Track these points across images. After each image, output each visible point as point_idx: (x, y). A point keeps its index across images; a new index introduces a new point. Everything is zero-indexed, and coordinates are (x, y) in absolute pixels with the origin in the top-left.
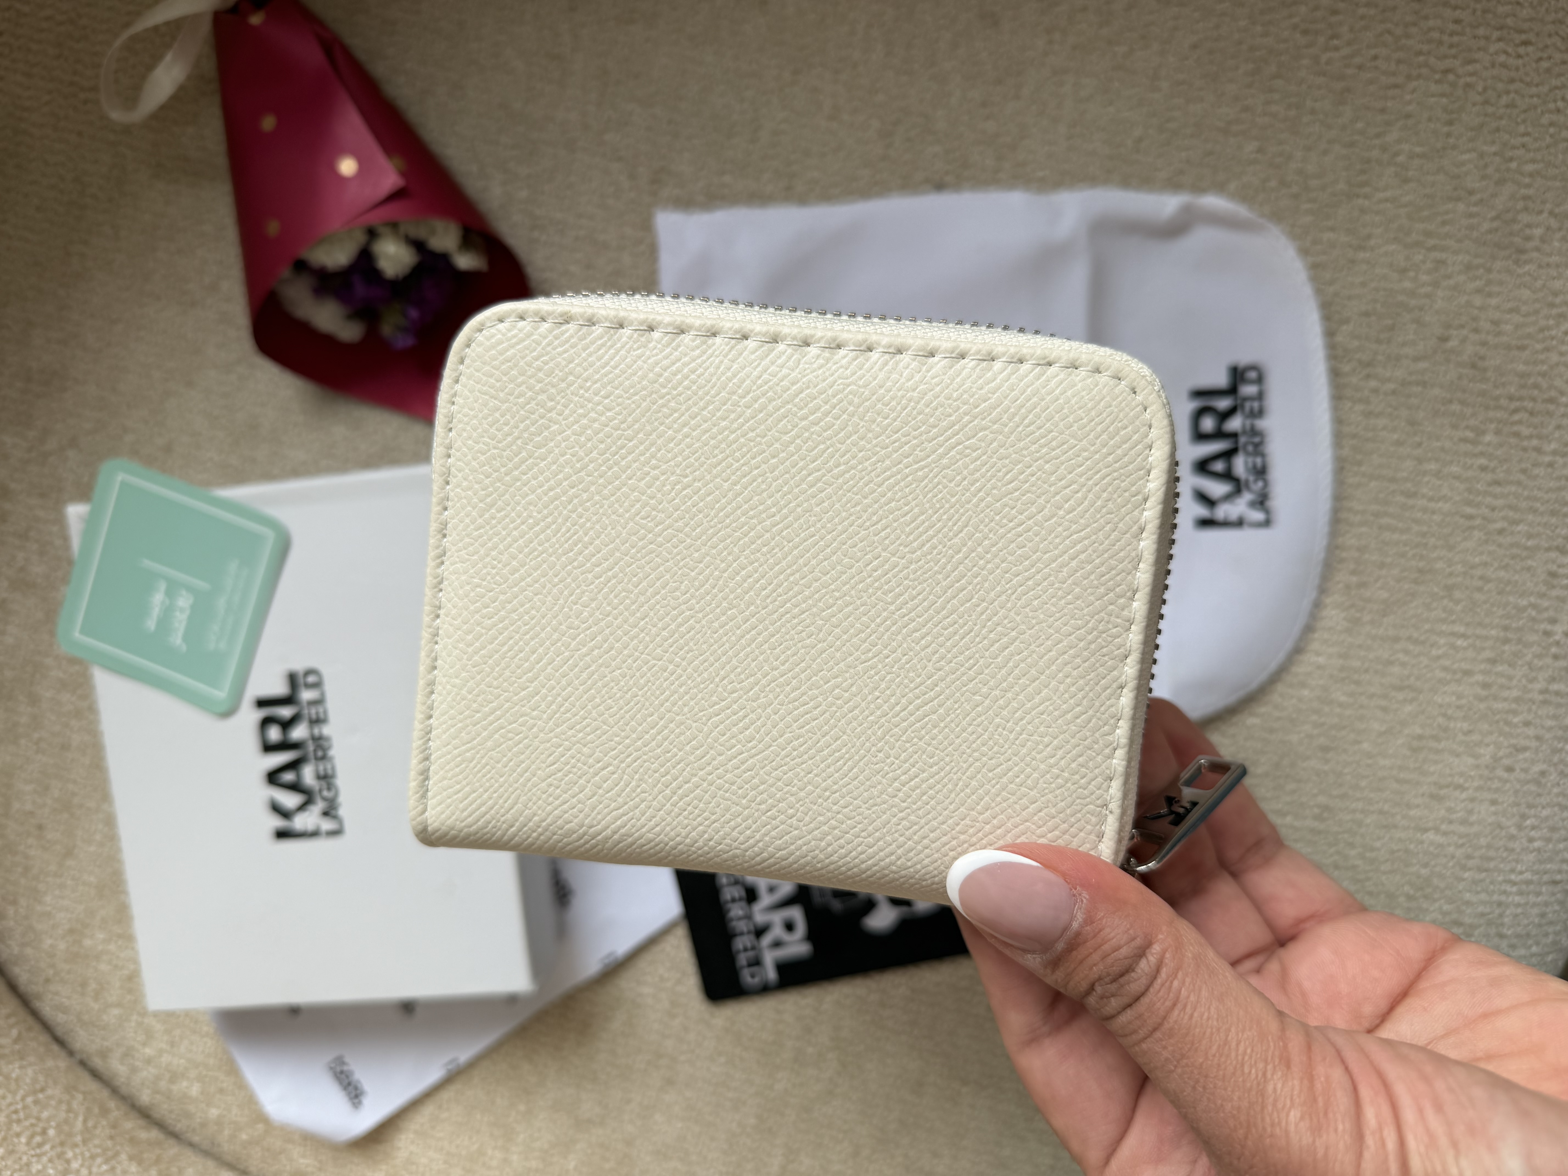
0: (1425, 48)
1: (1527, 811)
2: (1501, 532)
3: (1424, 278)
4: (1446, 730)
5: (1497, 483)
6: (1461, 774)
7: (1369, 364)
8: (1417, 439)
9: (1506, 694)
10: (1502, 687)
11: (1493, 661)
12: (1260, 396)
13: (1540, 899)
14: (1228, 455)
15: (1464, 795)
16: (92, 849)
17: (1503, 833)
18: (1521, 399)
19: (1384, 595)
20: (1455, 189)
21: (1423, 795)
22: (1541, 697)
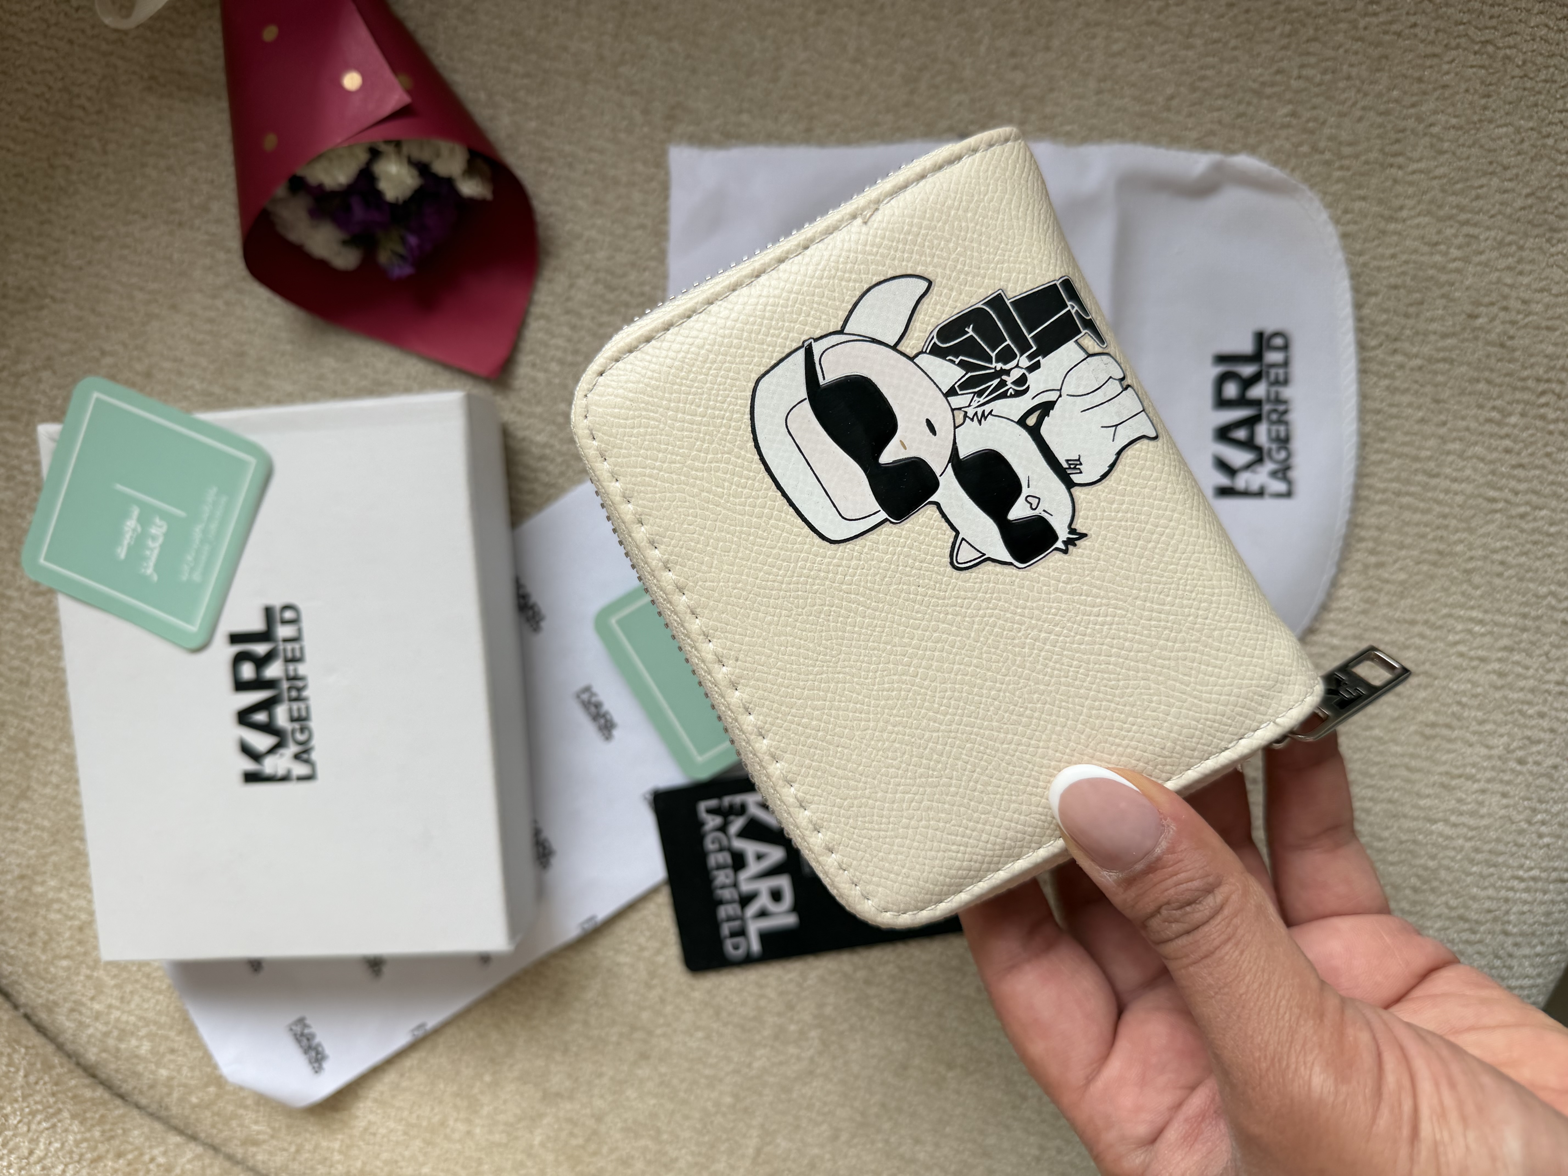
0: (1466, 18)
1: (1538, 805)
2: (1522, 516)
3: (1454, 252)
4: (1459, 718)
5: (1521, 466)
6: (1474, 765)
7: (1396, 340)
8: (1443, 417)
9: (1522, 683)
10: (1519, 676)
11: (1510, 649)
12: (1286, 364)
13: (1547, 897)
14: (1251, 422)
15: (1476, 786)
16: (48, 791)
17: (1514, 827)
18: (1548, 381)
19: (1402, 576)
20: (1491, 163)
21: (1434, 785)
22: (1558, 689)
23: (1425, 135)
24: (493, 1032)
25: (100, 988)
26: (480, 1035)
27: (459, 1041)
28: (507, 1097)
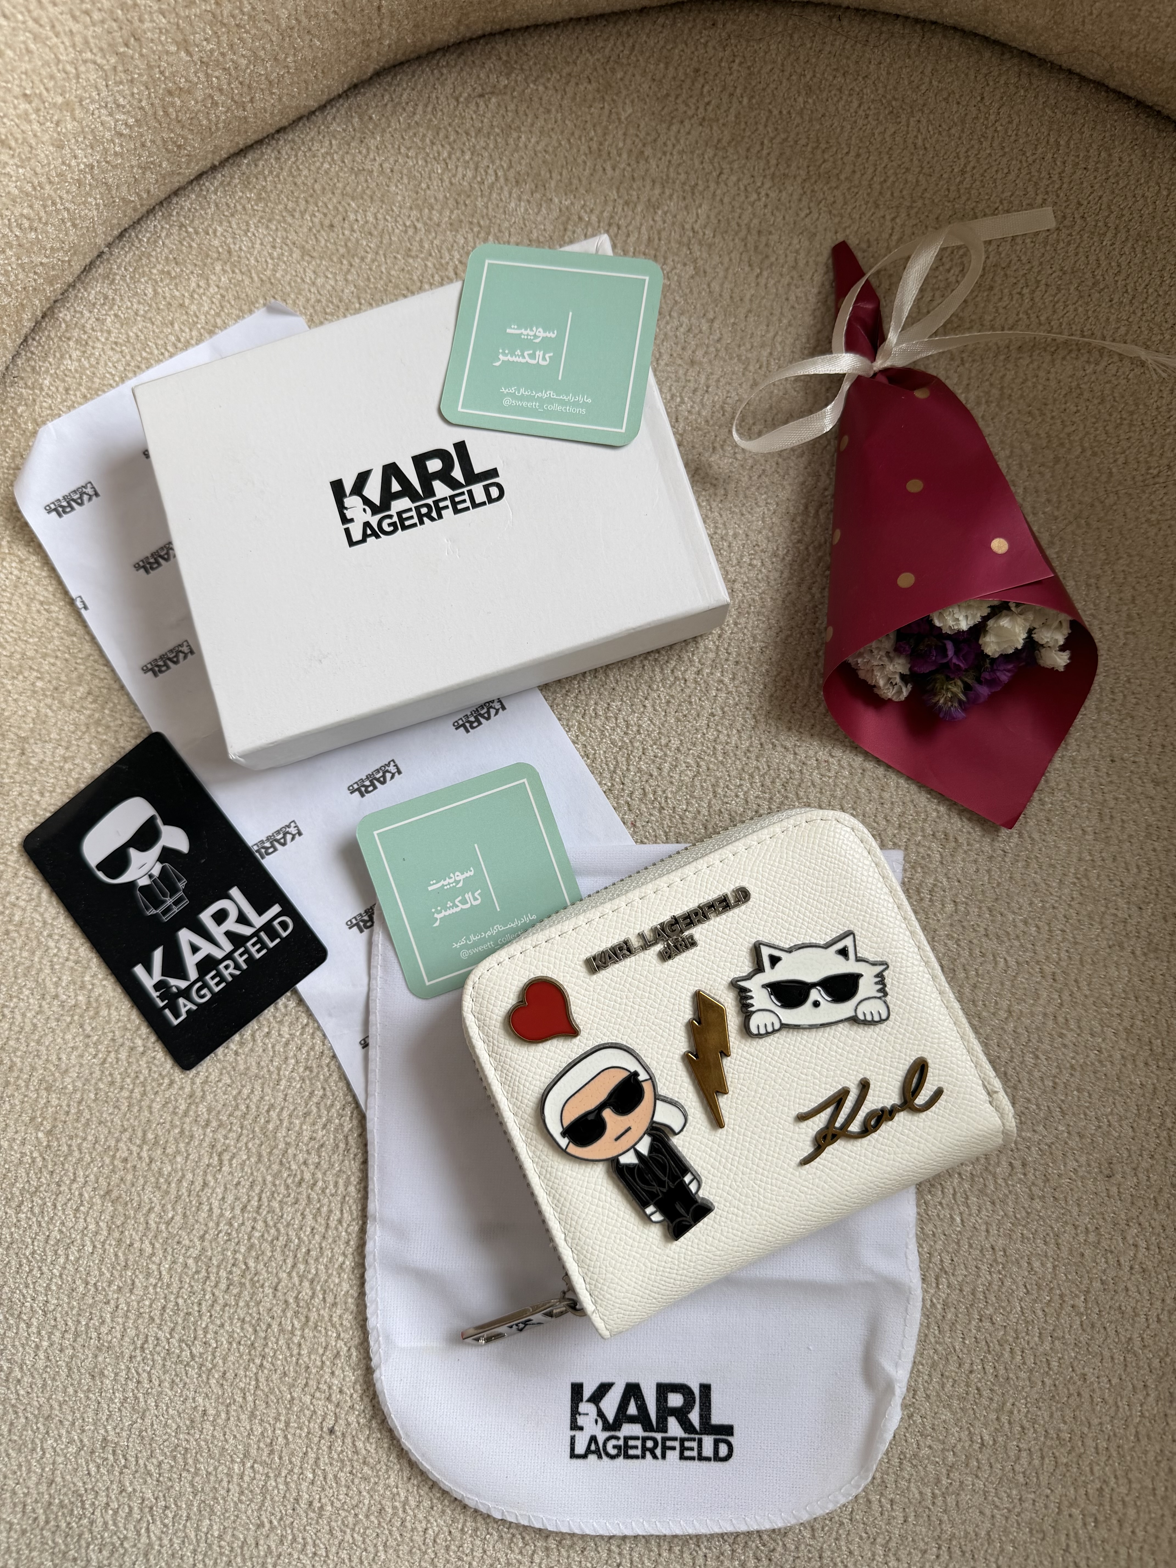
24: (81, 690)
25: (125, 323)
26: (80, 677)
27: (76, 658)
28: (21, 704)
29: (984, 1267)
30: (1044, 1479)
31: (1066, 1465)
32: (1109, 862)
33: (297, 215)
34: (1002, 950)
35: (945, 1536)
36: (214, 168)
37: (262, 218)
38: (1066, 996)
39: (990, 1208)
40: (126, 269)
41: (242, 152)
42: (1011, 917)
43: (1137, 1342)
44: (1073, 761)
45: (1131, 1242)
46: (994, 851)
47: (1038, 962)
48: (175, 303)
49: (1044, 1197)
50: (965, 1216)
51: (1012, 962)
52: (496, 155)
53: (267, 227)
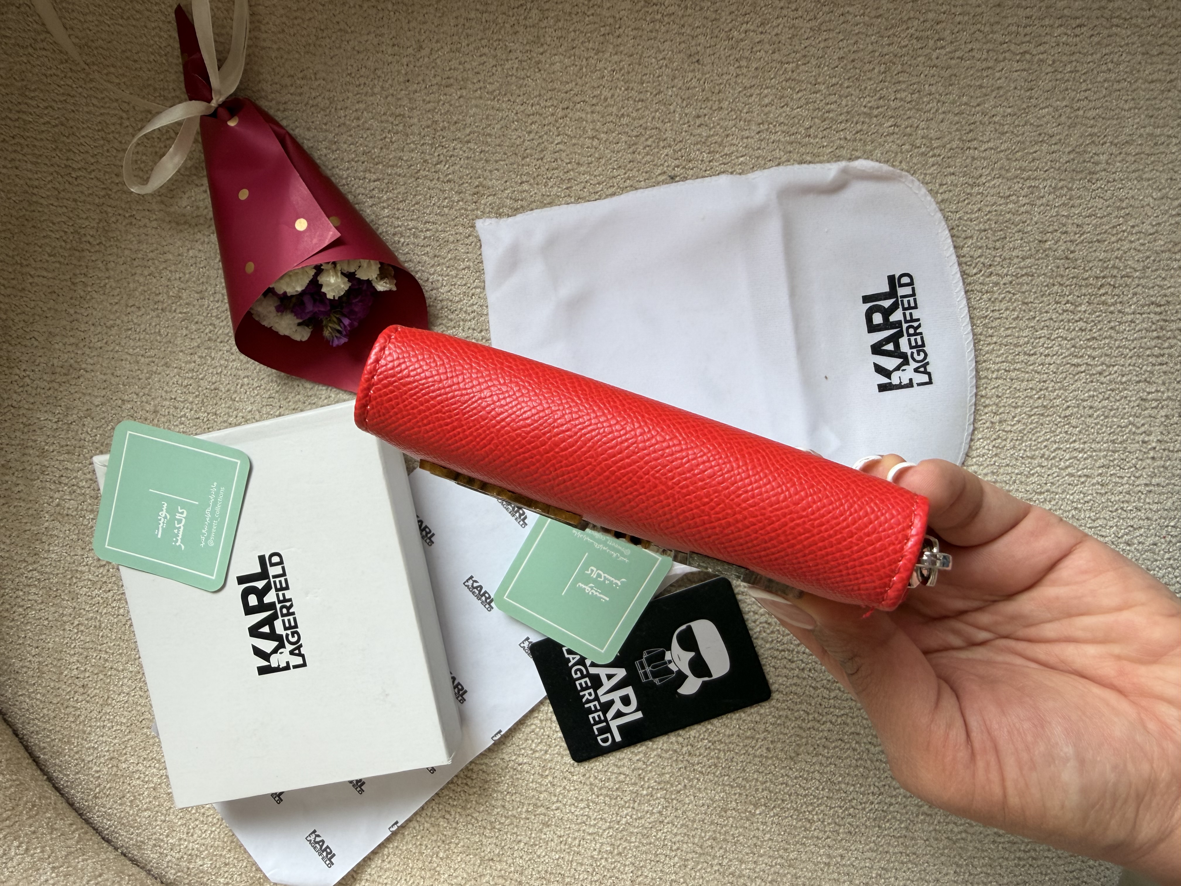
0: (1007, 38)
3: (1023, 200)
5: (1094, 338)
8: (1032, 314)
9: (1120, 489)
11: (1107, 466)
12: (914, 294)
14: (895, 338)
23: (990, 123)
24: (442, 822)
25: (172, 828)
26: (433, 825)
27: (419, 831)
28: (457, 866)
29: (773, 137)
30: (915, 80)
31: (903, 65)
32: (481, 77)
33: (78, 713)
34: (551, 147)
35: (961, 145)
36: (50, 779)
37: (83, 739)
38: (577, 99)
39: (731, 137)
40: (132, 833)
41: (36, 760)
42: (527, 143)
43: (813, 23)
44: (412, 109)
45: (743, 35)
46: (481, 159)
47: (556, 121)
48: (154, 794)
49: (719, 100)
50: (738, 155)
51: (559, 139)
52: (18, 572)
53: (89, 734)
